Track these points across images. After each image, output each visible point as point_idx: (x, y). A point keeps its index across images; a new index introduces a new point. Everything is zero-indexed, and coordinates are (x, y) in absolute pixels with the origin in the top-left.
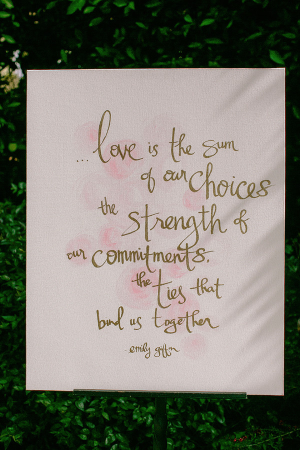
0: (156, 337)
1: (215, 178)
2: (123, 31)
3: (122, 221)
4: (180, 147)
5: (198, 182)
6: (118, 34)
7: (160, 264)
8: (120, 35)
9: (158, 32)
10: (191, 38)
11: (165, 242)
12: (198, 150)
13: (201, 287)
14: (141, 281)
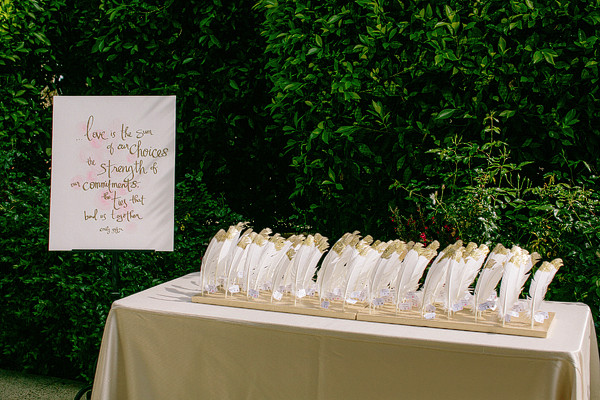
0: (113, 223)
1: (142, 148)
2: (132, 63)
3: (97, 168)
4: (125, 132)
5: (134, 149)
6: (129, 67)
7: (115, 189)
8: (130, 67)
9: (155, 65)
10: (177, 70)
11: (118, 178)
12: (134, 134)
13: (134, 199)
14: (106, 197)
